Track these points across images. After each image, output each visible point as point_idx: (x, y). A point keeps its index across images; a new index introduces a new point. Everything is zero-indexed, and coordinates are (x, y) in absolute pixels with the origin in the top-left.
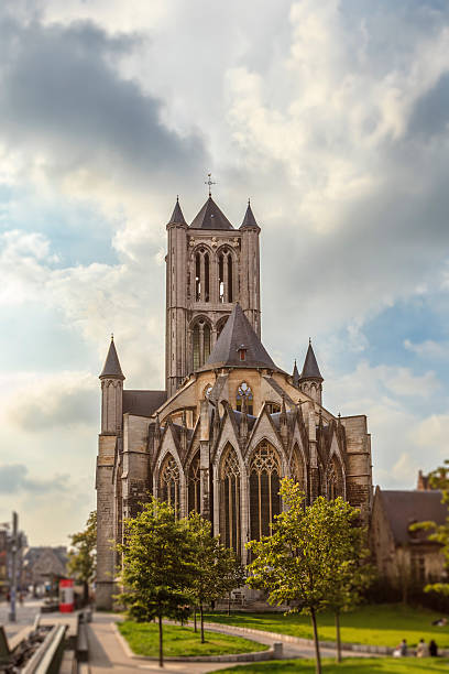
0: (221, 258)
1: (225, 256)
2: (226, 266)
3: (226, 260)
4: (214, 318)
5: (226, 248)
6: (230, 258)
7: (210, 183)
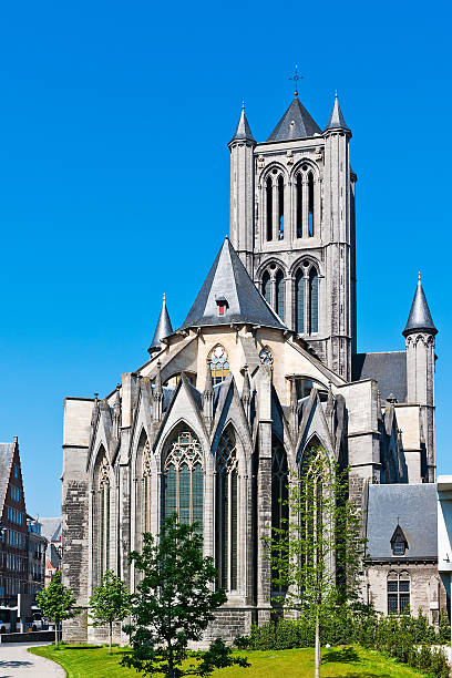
0: (299, 178)
1: (305, 174)
2: (305, 188)
3: (305, 180)
4: (288, 261)
5: (304, 164)
6: (311, 176)
7: (296, 78)
